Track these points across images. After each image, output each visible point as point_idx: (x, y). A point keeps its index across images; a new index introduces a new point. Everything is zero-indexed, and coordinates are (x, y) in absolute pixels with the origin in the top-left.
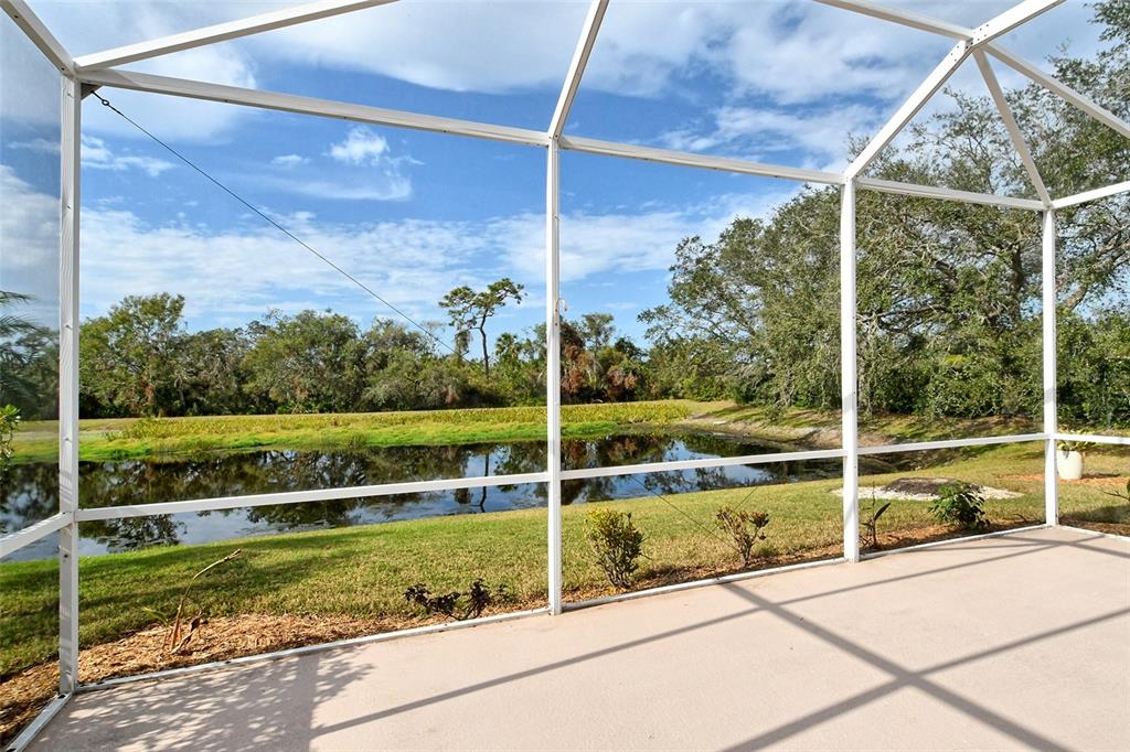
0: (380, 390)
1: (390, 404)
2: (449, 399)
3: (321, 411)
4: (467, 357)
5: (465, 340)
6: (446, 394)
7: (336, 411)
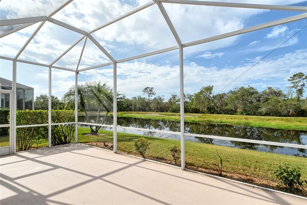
0: (263, 110)
1: (267, 114)
2: (291, 113)
3: (246, 115)
4: (301, 98)
5: (301, 92)
6: (289, 112)
7: (250, 115)
